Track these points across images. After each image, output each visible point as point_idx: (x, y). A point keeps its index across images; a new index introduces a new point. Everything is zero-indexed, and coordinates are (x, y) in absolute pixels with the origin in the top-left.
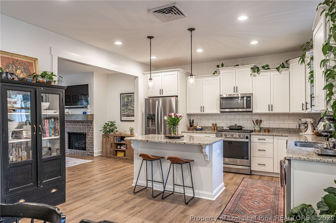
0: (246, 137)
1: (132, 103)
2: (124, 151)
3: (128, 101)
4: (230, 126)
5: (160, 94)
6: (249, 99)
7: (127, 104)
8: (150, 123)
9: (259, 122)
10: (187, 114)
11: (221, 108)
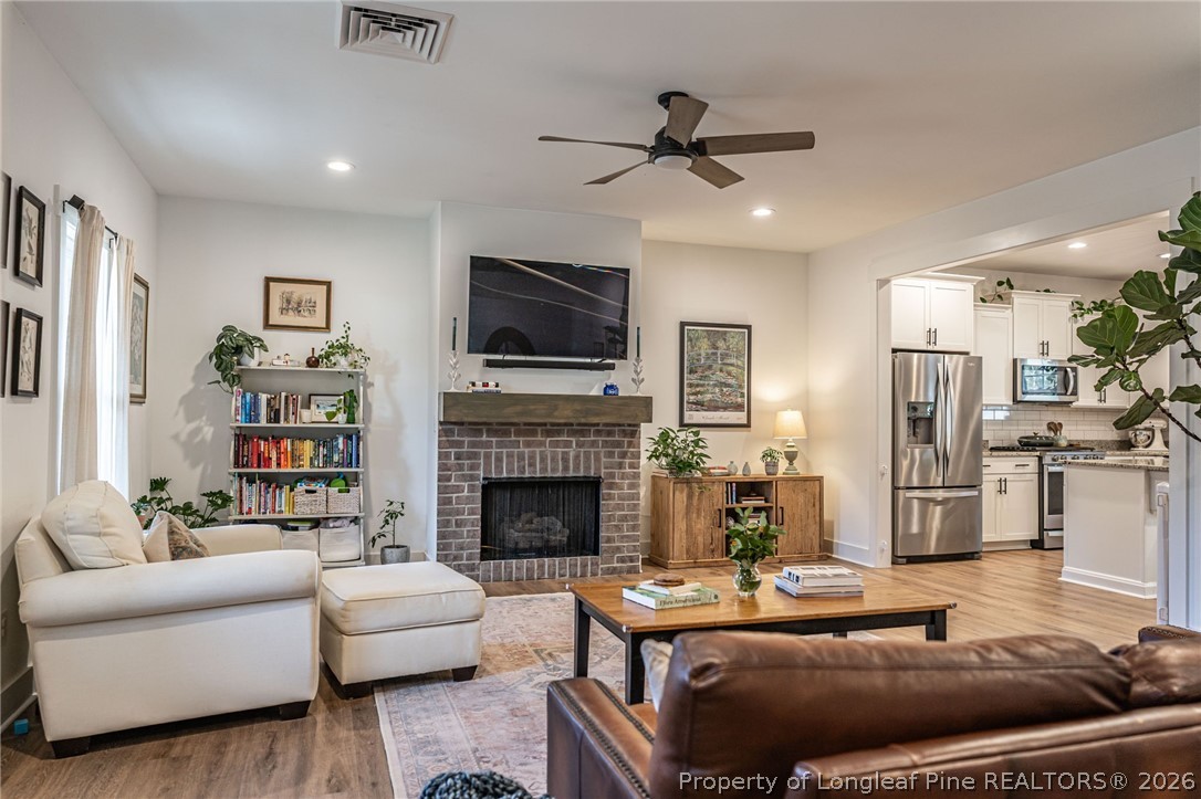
1: (728, 361)
3: (715, 354)
5: (928, 343)
6: (1074, 374)
7: (709, 362)
11: (1023, 393)
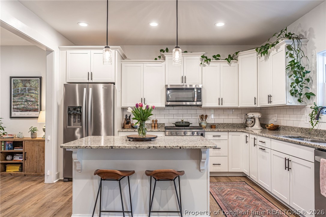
0: (201, 134)
1: (31, 92)
2: (21, 164)
3: (25, 89)
4: (177, 123)
5: (88, 79)
6: (199, 91)
7: (22, 92)
8: (72, 119)
9: (203, 117)
10: (122, 108)
11: (167, 101)
